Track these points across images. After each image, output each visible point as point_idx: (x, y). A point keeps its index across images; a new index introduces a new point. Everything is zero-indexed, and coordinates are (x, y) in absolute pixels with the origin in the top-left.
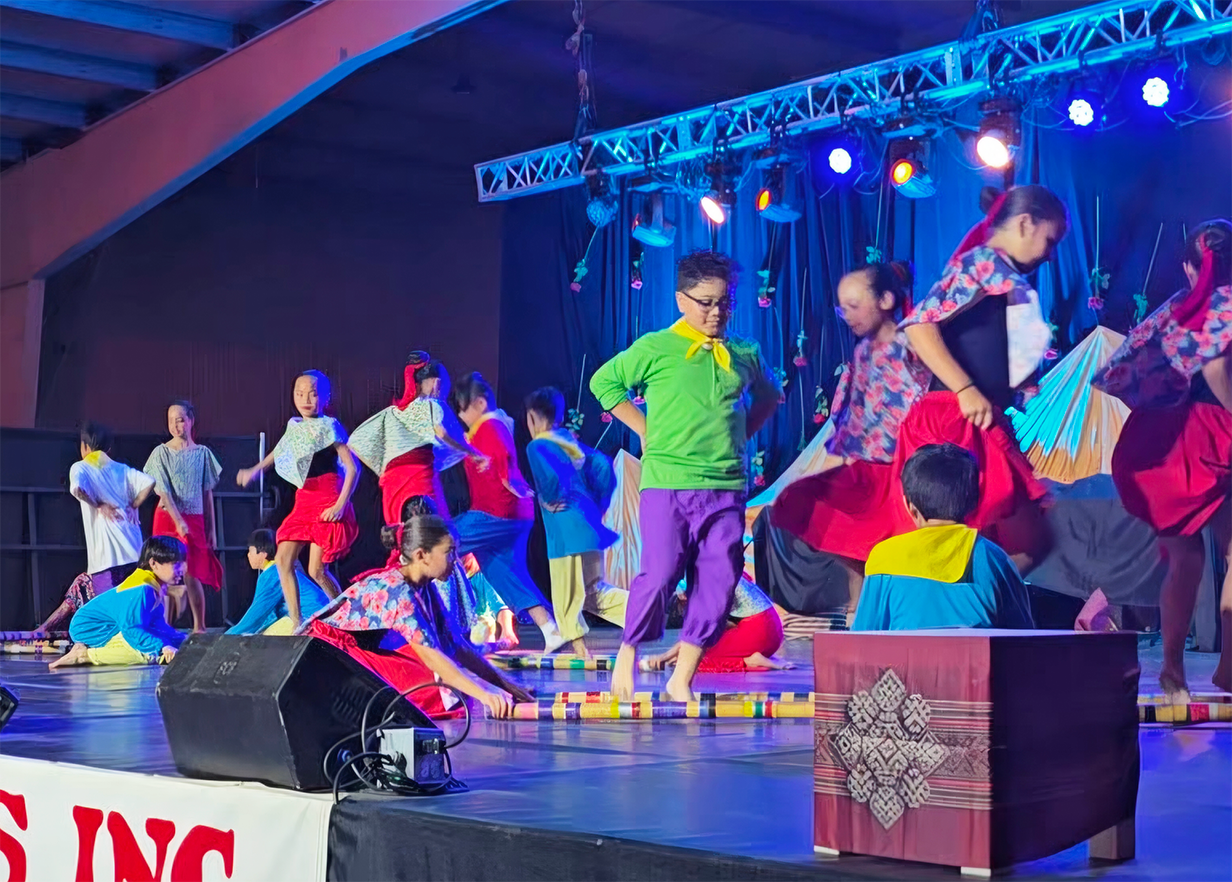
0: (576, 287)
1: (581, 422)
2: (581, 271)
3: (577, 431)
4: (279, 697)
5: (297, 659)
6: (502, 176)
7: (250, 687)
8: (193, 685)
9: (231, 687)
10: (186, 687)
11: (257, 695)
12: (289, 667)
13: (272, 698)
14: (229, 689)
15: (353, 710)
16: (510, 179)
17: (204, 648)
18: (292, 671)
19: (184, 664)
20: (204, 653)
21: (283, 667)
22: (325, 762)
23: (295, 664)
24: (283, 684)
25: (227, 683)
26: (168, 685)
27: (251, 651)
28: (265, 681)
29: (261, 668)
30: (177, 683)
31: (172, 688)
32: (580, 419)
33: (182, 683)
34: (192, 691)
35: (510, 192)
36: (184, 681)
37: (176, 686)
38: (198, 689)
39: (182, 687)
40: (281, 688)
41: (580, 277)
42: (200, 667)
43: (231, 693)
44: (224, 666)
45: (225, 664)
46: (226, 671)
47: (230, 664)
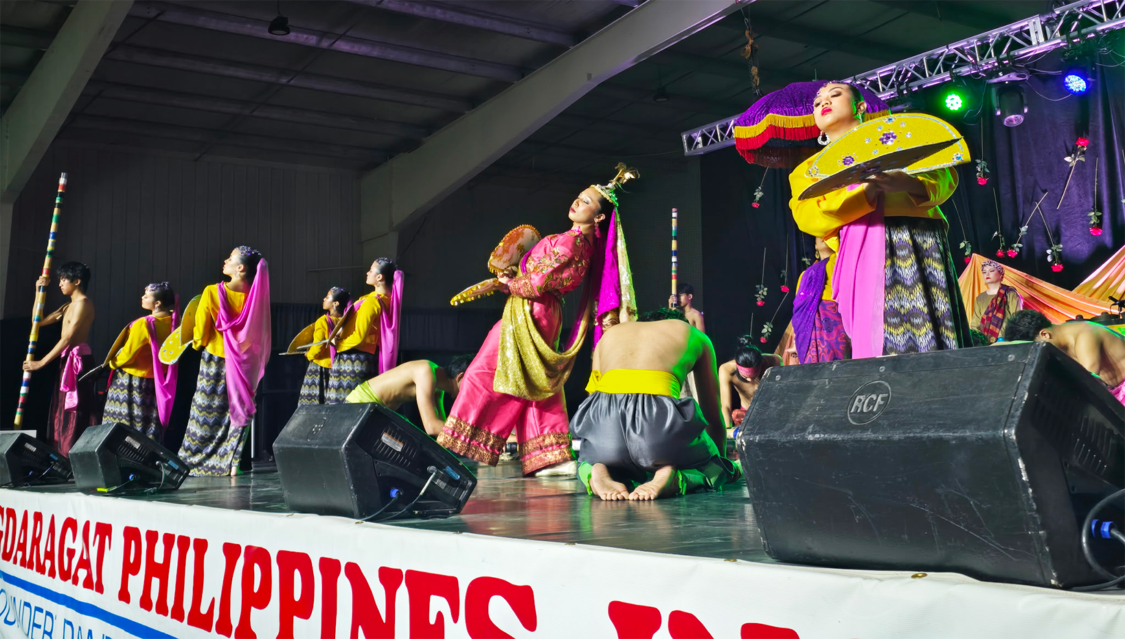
0: (755, 205)
1: (765, 294)
2: (759, 195)
3: (762, 299)
4: (1016, 434)
5: (1027, 375)
6: (699, 139)
7: (941, 426)
8: (810, 430)
9: (892, 427)
10: (796, 434)
11: (962, 434)
12: (1017, 388)
13: (1002, 435)
14: (891, 430)
15: (1097, 459)
16: (705, 139)
17: (807, 381)
18: (1027, 394)
19: (778, 404)
20: (809, 388)
21: (1001, 390)
22: (1084, 540)
23: (1027, 384)
24: (1019, 413)
25: (880, 422)
26: (760, 433)
27: (910, 375)
28: (972, 413)
29: (948, 396)
30: (777, 430)
31: (769, 437)
32: (764, 291)
33: (786, 429)
34: (812, 439)
35: (706, 147)
36: (789, 425)
37: (777, 434)
38: (822, 436)
39: (787, 434)
40: (1016, 420)
41: (757, 199)
42: (811, 405)
43: (897, 436)
44: (860, 400)
45: (861, 397)
46: (868, 406)
47: (874, 397)
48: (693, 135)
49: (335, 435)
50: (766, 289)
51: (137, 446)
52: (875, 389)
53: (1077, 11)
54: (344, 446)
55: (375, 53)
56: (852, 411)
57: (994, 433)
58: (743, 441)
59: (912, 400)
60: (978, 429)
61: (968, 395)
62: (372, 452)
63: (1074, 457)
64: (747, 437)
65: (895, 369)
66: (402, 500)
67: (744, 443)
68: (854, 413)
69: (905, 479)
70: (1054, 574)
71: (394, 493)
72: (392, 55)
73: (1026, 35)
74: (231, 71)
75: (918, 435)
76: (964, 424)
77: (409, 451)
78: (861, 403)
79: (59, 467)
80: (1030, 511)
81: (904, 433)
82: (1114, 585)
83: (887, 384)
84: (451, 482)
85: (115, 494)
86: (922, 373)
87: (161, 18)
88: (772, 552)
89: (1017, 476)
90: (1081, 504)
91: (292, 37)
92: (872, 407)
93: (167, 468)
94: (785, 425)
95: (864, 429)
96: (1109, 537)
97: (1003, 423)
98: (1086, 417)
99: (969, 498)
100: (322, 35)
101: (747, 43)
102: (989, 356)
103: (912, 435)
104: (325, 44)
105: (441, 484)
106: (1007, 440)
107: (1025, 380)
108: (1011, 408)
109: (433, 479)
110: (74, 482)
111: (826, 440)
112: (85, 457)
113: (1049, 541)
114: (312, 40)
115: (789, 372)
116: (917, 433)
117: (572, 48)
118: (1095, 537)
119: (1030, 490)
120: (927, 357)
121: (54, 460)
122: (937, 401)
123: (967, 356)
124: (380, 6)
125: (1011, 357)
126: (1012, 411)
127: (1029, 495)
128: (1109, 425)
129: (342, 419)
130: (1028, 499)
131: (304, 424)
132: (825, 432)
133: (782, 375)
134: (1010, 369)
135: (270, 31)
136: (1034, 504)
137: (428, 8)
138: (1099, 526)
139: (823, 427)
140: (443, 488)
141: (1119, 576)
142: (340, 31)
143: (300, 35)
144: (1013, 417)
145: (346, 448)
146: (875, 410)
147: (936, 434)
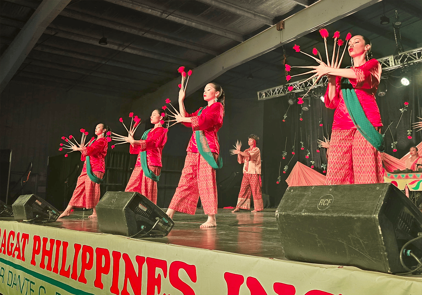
0: (284, 121)
1: (286, 155)
2: (285, 117)
3: (285, 157)
4: (378, 217)
5: (383, 195)
6: (264, 94)
7: (351, 212)
8: (303, 211)
9: (333, 212)
10: (298, 212)
11: (359, 216)
12: (379, 200)
13: (373, 217)
14: (333, 213)
15: (407, 227)
16: (266, 95)
17: (303, 193)
18: (383, 202)
19: (292, 201)
20: (304, 195)
21: (374, 200)
22: (401, 256)
23: (383, 198)
24: (379, 209)
25: (329, 209)
26: (284, 211)
27: (341, 193)
28: (362, 208)
29: (354, 201)
30: (291, 210)
31: (288, 213)
32: (286, 154)
33: (294, 211)
34: (304, 215)
35: (266, 98)
36: (295, 209)
37: (291, 212)
38: (308, 214)
39: (294, 212)
40: (378, 211)
41: (285, 118)
42: (304, 202)
43: (335, 215)
44: (322, 201)
45: (323, 200)
46: (325, 203)
47: (327, 200)
48: (262, 93)
49: (121, 204)
50: (286, 153)
51: (40, 204)
52: (328, 197)
53: (407, 54)
54: (124, 208)
55: (140, 53)
56: (319, 205)
57: (371, 216)
58: (278, 214)
59: (341, 202)
60: (365, 214)
61: (362, 202)
62: (135, 211)
63: (399, 226)
64: (280, 213)
65: (335, 190)
66: (146, 230)
67: (278, 215)
68: (319, 206)
69: (337, 231)
70: (389, 269)
71: (142, 227)
72: (147, 55)
73: (388, 63)
74: (82, 58)
75: (343, 215)
76: (360, 212)
77: (149, 211)
78: (322, 202)
79: (7, 211)
80: (382, 245)
81: (337, 214)
82: (410, 273)
83: (332, 195)
84: (165, 224)
85: (31, 223)
86: (345, 192)
87: (56, 35)
88: (287, 256)
89: (378, 232)
90: (400, 243)
91: (108, 46)
92: (326, 204)
93: (51, 213)
94: (294, 209)
95: (323, 212)
96: (409, 255)
97: (374, 212)
98: (403, 211)
99: (360, 239)
100: (120, 45)
101: (284, 59)
102: (369, 187)
103: (340, 215)
104: (121, 49)
105: (161, 224)
106: (375, 219)
107: (382, 197)
108: (377, 207)
109: (158, 222)
110: (13, 217)
111: (309, 215)
112: (19, 207)
113: (388, 256)
114: (116, 47)
115: (296, 189)
116: (342, 214)
117: (217, 56)
118: (405, 256)
119: (382, 238)
120: (347, 186)
121: (5, 208)
122: (350, 203)
123: (361, 187)
124: (143, 36)
125: (378, 188)
126: (377, 208)
127: (382, 239)
128: (411, 214)
129: (124, 198)
130: (381, 241)
131: (108, 199)
132: (309, 212)
133: (293, 190)
134: (377, 192)
135: (99, 43)
136: (383, 243)
137: (162, 38)
138: (406, 251)
139: (308, 210)
140: (161, 226)
141: (412, 270)
142: (127, 44)
143: (111, 45)
144: (377, 210)
145: (125, 209)
146: (327, 205)
147: (349, 215)
